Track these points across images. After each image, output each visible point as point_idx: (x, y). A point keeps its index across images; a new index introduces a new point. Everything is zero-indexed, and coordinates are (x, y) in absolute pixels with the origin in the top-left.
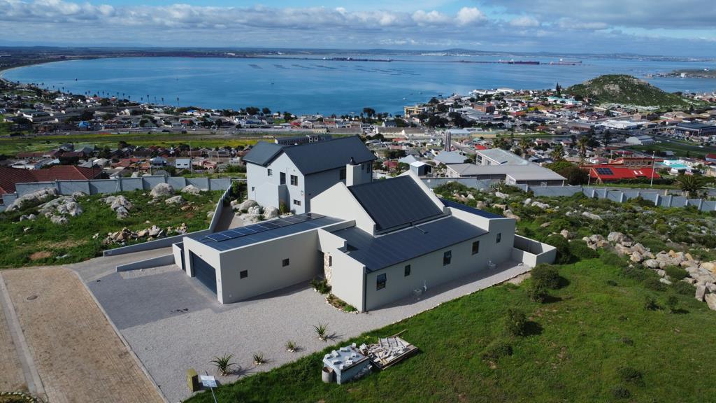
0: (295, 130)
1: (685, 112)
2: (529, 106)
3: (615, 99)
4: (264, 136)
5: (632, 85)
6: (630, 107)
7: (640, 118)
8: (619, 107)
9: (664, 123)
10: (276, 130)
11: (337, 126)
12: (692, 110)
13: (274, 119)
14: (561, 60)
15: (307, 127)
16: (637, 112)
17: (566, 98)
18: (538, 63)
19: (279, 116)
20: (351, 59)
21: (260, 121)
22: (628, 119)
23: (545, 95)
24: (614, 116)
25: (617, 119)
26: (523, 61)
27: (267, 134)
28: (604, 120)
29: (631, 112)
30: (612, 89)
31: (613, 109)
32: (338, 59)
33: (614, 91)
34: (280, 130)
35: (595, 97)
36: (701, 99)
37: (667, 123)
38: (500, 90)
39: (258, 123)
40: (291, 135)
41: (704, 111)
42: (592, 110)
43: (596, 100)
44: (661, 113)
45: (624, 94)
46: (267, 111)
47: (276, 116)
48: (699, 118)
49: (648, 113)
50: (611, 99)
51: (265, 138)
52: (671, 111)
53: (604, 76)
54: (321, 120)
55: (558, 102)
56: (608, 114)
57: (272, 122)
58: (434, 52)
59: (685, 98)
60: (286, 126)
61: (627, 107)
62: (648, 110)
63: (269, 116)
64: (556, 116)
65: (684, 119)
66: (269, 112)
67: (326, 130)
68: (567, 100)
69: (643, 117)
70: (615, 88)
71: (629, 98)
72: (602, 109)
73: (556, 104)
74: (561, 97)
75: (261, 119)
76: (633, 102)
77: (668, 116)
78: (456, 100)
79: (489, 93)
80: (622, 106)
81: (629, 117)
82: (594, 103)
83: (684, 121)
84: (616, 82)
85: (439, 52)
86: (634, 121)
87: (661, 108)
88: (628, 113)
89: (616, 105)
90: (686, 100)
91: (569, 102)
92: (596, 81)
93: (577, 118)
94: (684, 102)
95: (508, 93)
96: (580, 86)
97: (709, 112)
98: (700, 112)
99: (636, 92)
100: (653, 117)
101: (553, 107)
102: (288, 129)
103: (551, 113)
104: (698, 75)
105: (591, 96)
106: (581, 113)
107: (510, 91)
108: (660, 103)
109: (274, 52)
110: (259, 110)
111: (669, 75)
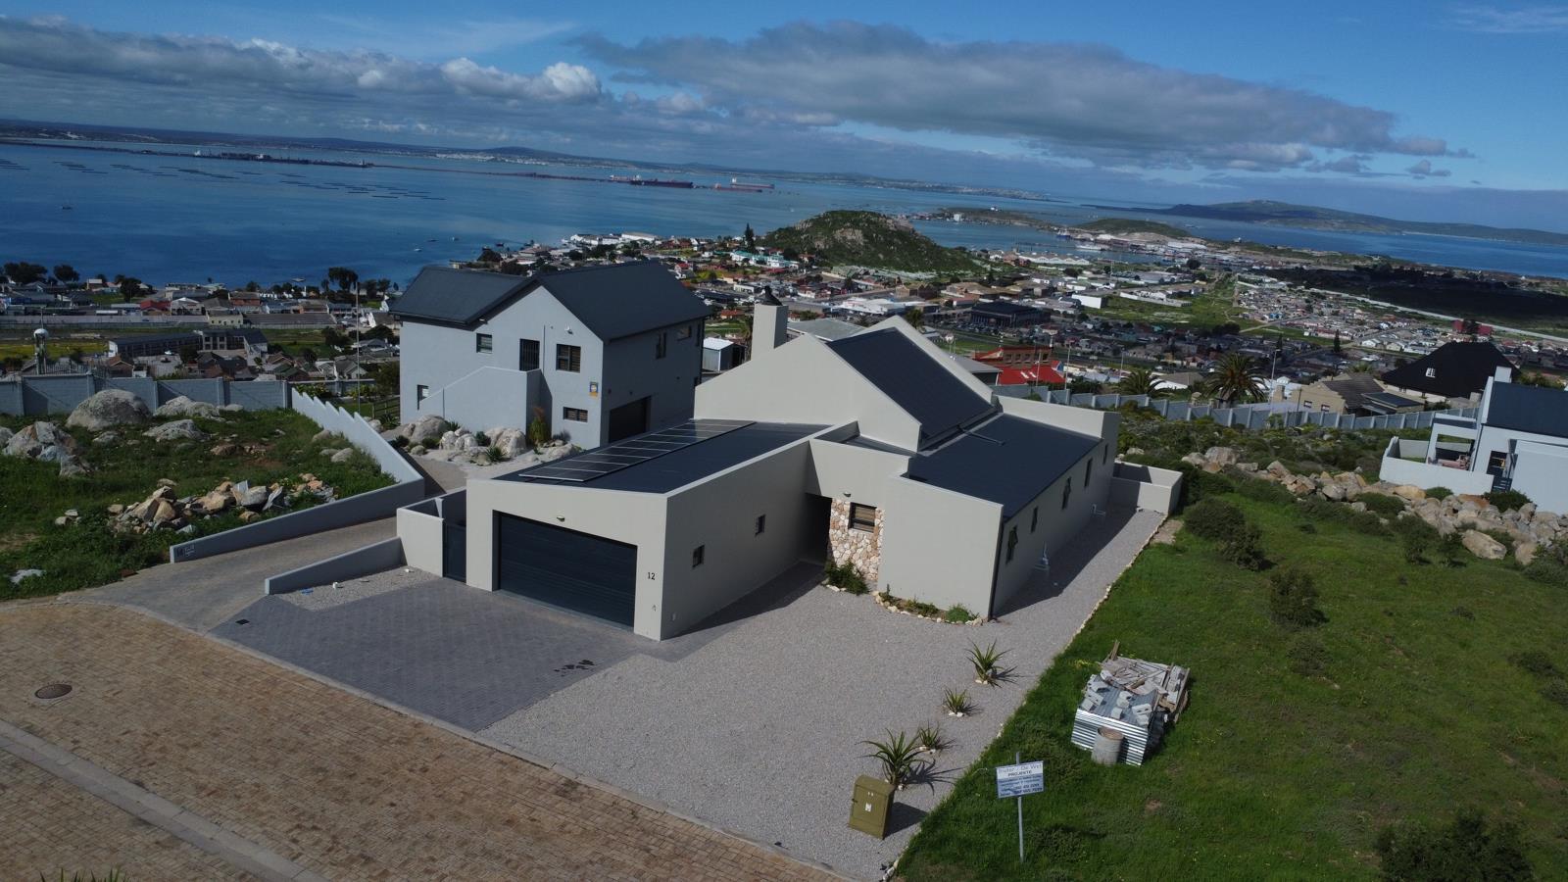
0: (157, 318)
1: (981, 282)
2: (696, 270)
3: (857, 258)
4: (73, 336)
5: (885, 231)
6: (884, 273)
7: (907, 295)
8: (867, 273)
9: (949, 304)
10: (105, 320)
11: (268, 309)
12: (991, 281)
13: (92, 294)
14: (734, 181)
15: (188, 313)
16: (900, 282)
17: (766, 254)
18: (689, 186)
19: (104, 284)
20: (267, 159)
21: (51, 297)
22: (885, 295)
23: (724, 247)
24: (860, 290)
25: (869, 297)
26: (660, 180)
27: (79, 328)
28: (846, 299)
29: (889, 283)
30: (849, 238)
31: (856, 276)
32: (233, 157)
33: (852, 241)
34: (114, 320)
35: (820, 253)
36: (1002, 260)
37: (955, 303)
38: (627, 237)
39: (49, 303)
40: (148, 331)
41: (1012, 282)
42: (819, 278)
43: (825, 259)
44: (941, 285)
45: (873, 249)
46: (66, 273)
47: (96, 285)
48: (1005, 295)
49: (920, 284)
50: (850, 257)
51: (76, 339)
52: (958, 281)
53: (833, 212)
54: (221, 295)
55: (752, 263)
56: (850, 287)
57: (87, 301)
58: (465, 151)
59: (976, 259)
60: (128, 310)
61: (881, 273)
62: (919, 280)
63: (75, 287)
64: (752, 289)
65: (981, 296)
66: (75, 276)
67: (241, 318)
68: (769, 259)
69: (913, 292)
70: (855, 236)
71: (881, 256)
72: (837, 276)
73: (749, 267)
74: (756, 252)
75: (56, 292)
76: (889, 263)
77: (952, 290)
78: (538, 254)
79: (606, 242)
80: (872, 271)
81: (888, 292)
82: (821, 265)
83: (981, 300)
84: (855, 225)
85: (477, 152)
86: (899, 300)
87: (940, 276)
88: (886, 284)
89: (861, 269)
90: (978, 262)
91: (774, 263)
92: (818, 222)
93: (794, 294)
94: (975, 264)
95: (646, 243)
96: (789, 232)
97: (1019, 283)
98: (1004, 283)
99: (893, 244)
100: (930, 292)
101: (745, 273)
102: (135, 318)
103: (743, 283)
104: (983, 218)
105: (812, 251)
106: (800, 284)
107: (650, 239)
108: (936, 266)
109: (56, 131)
110: (44, 271)
111: (934, 216)
